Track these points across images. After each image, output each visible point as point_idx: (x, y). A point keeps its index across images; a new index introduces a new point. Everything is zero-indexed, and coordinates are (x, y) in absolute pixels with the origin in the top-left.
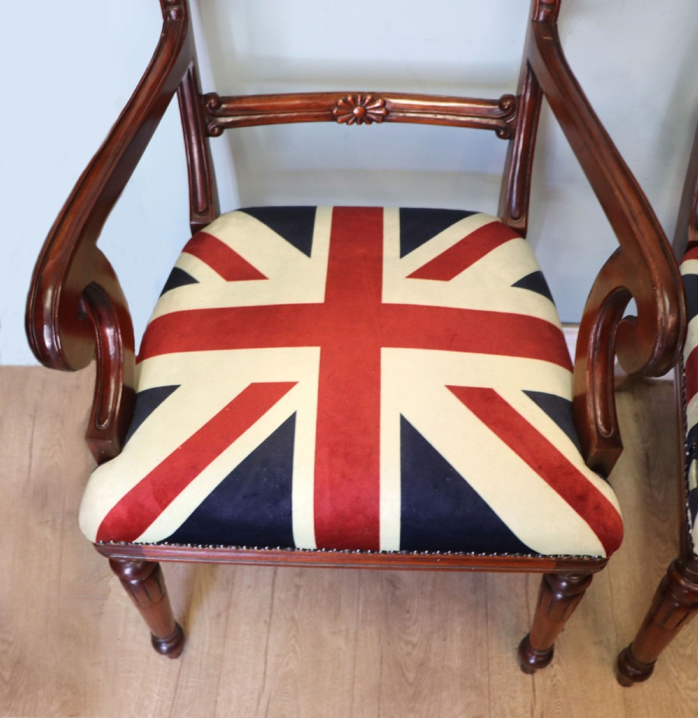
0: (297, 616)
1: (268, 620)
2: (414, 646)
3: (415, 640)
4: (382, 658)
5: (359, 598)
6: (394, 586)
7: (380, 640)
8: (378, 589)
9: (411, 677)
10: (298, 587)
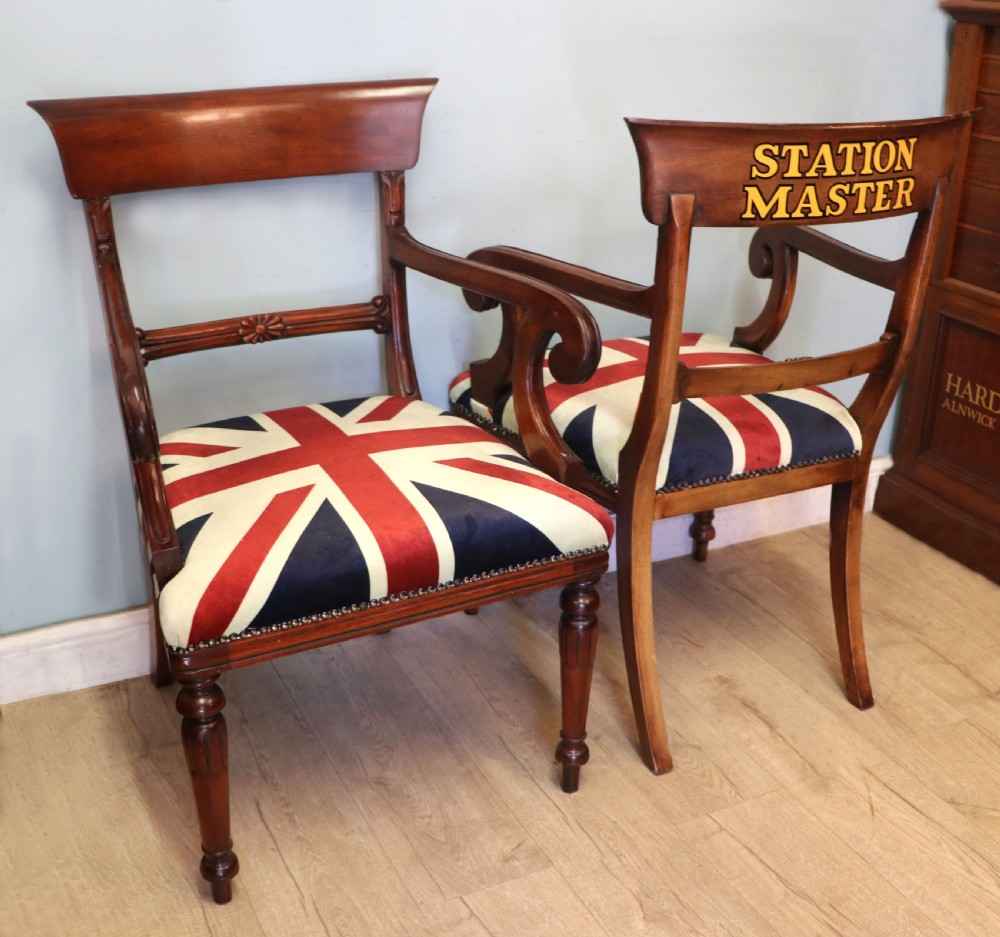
0: (302, 834)
1: (274, 847)
2: (431, 817)
3: (428, 813)
4: (405, 835)
5: (355, 803)
6: (383, 784)
7: (395, 824)
8: (370, 791)
9: (442, 838)
10: (290, 815)
